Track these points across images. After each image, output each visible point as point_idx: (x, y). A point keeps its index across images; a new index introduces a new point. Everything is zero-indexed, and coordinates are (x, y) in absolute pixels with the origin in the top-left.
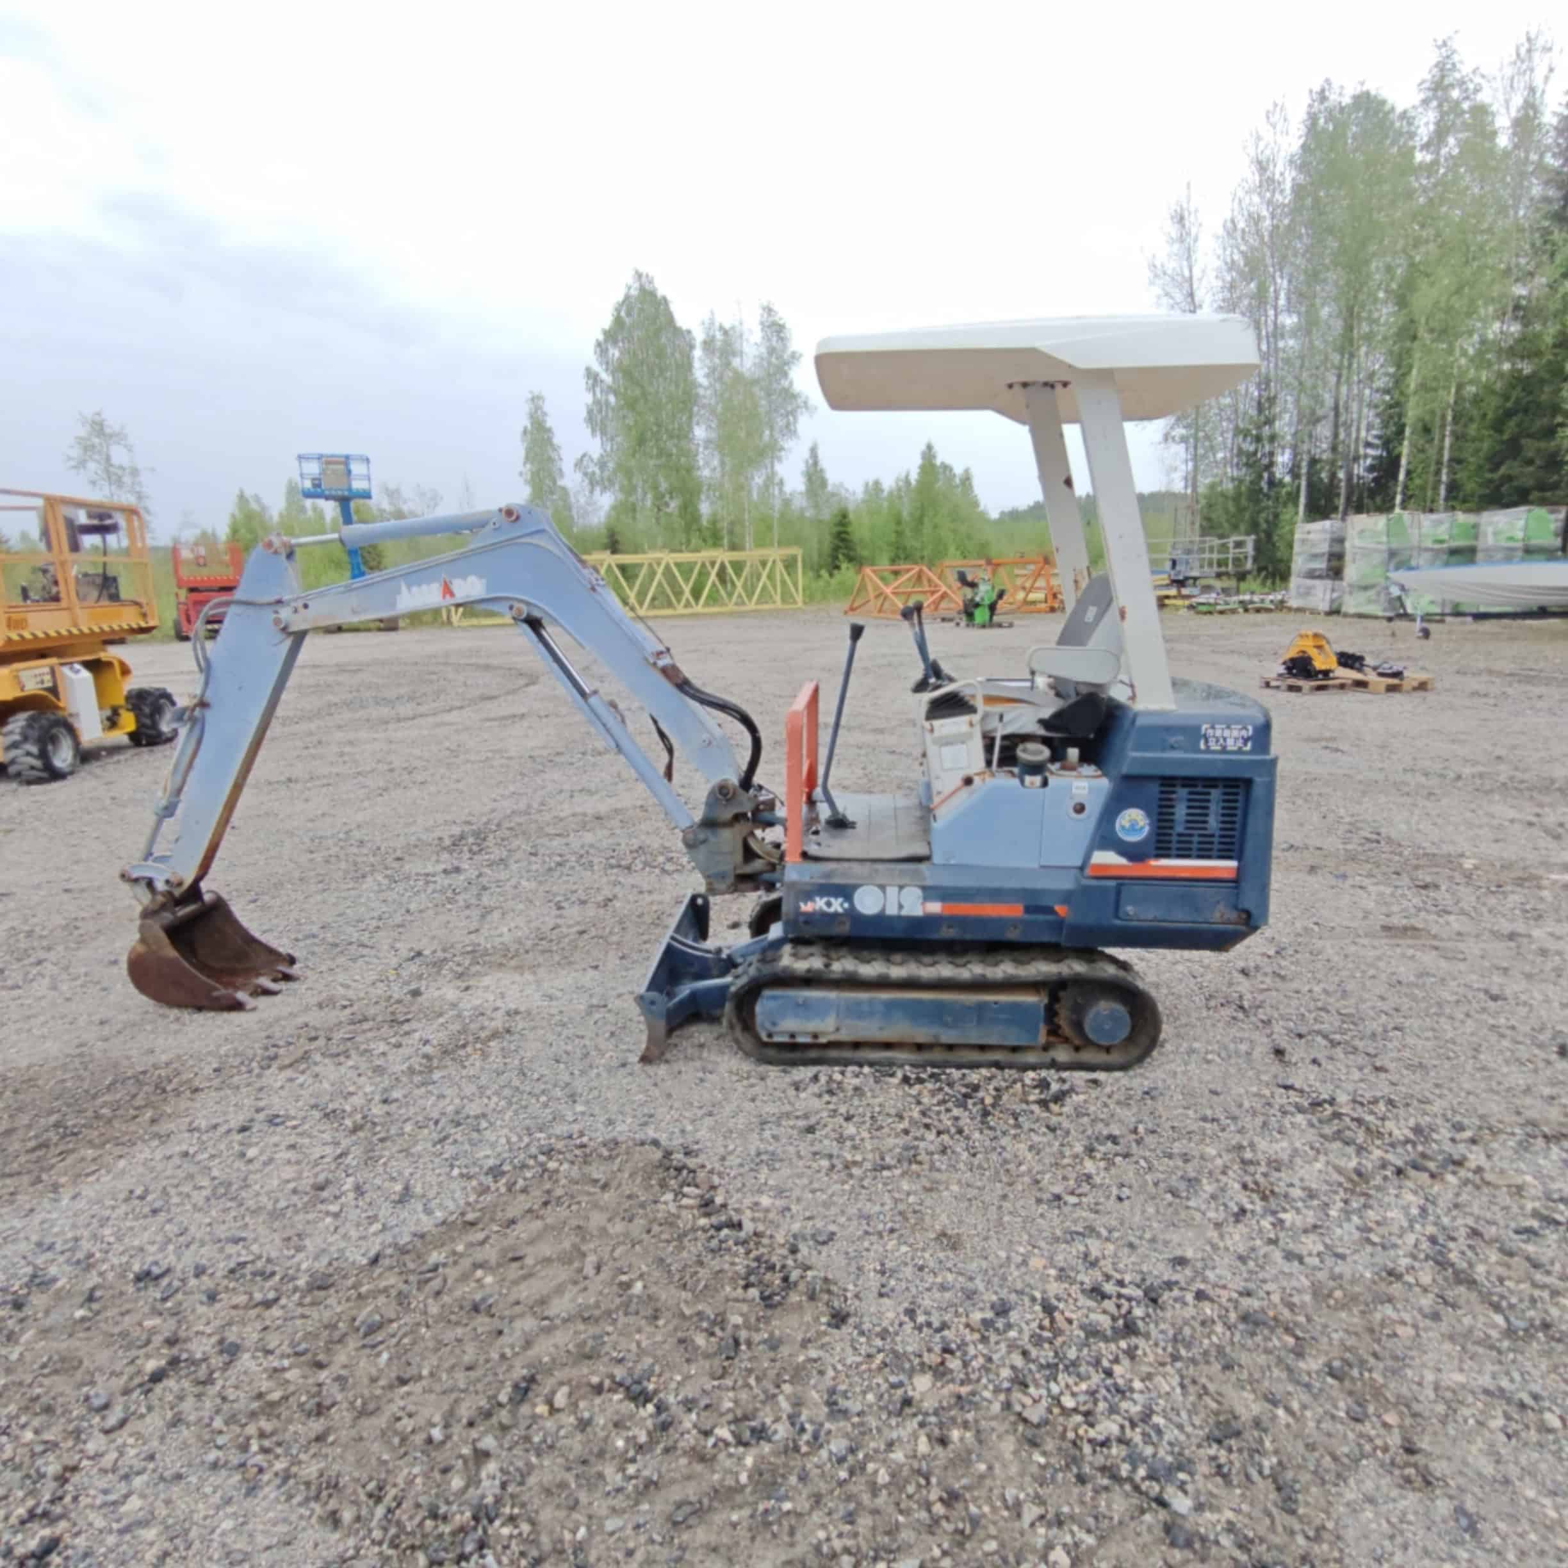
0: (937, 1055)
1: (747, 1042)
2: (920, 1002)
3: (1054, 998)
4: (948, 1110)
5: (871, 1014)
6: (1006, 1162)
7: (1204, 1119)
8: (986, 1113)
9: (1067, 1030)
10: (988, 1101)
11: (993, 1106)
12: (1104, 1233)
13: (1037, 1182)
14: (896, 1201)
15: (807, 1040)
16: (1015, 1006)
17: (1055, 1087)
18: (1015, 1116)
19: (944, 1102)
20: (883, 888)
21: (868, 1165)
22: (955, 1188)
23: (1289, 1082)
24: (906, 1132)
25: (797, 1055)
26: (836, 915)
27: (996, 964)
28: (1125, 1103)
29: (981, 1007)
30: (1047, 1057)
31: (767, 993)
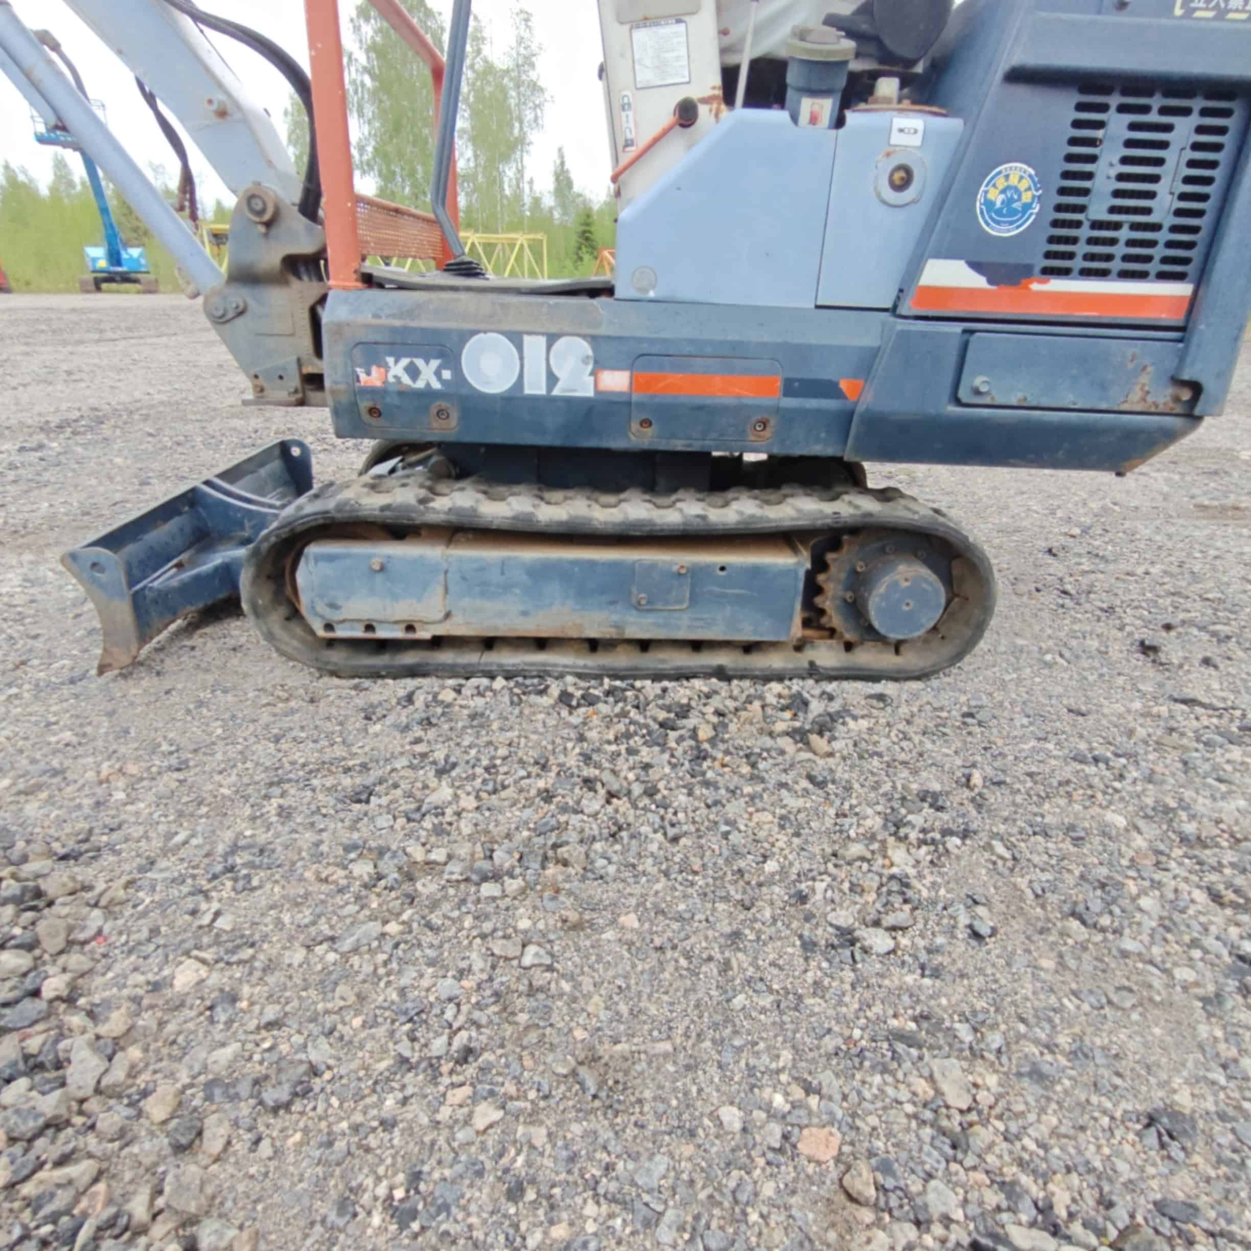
0: (621, 659)
1: (291, 640)
2: (592, 564)
3: (819, 565)
4: (631, 752)
5: (507, 588)
6: (736, 853)
7: (1079, 759)
8: (700, 756)
9: (835, 619)
10: (705, 732)
11: (712, 741)
12: (964, 1033)
13: (803, 898)
14: (495, 961)
15: (398, 634)
16: (756, 571)
17: (817, 707)
18: (751, 758)
19: (628, 736)
20: (516, 339)
21: (455, 870)
22: (630, 920)
23: (1189, 693)
24: (547, 796)
25: (382, 660)
26: (428, 394)
27: (726, 504)
28: (937, 732)
29: (696, 573)
30: (802, 660)
31: (313, 549)
